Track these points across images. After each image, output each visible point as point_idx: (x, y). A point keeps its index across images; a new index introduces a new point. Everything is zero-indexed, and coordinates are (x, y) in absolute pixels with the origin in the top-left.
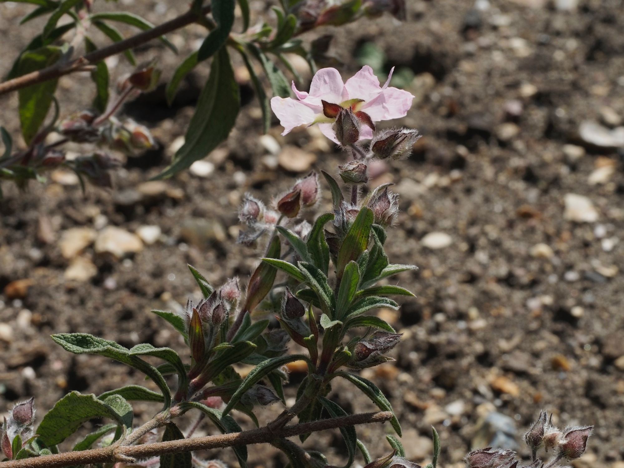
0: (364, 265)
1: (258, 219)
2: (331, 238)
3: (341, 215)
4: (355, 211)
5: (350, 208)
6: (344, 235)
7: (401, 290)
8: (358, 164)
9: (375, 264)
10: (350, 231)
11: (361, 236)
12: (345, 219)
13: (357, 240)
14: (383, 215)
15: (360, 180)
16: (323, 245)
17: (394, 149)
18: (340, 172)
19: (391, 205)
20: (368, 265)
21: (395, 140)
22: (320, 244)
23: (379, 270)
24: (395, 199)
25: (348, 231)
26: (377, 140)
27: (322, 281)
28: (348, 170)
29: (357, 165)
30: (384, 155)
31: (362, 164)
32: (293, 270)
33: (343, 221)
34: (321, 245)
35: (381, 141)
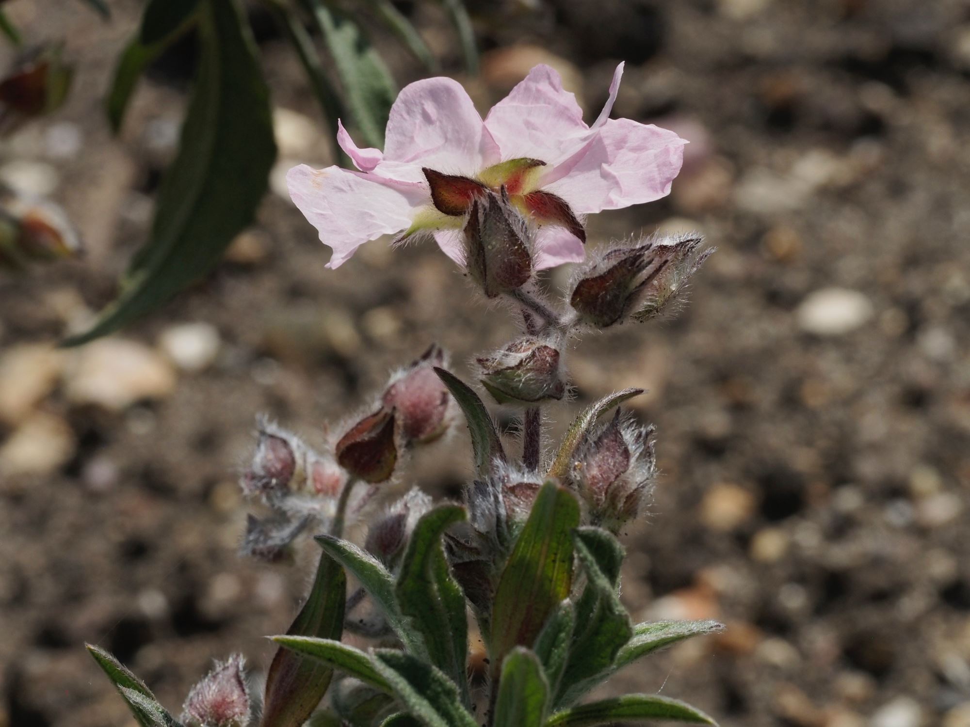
0: (563, 641)
1: (294, 486)
2: (471, 562)
3: (492, 499)
4: (529, 486)
5: (515, 478)
6: (502, 556)
7: (672, 707)
8: (534, 347)
9: (597, 632)
10: (517, 546)
11: (549, 560)
12: (503, 512)
13: (539, 572)
14: (610, 491)
15: (541, 394)
16: (445, 590)
17: (632, 298)
18: (480, 374)
19: (633, 460)
20: (574, 642)
21: (635, 274)
22: (435, 587)
23: (609, 650)
24: (645, 444)
25: (512, 546)
26: (582, 277)
27: (444, 699)
28: (504, 367)
29: (530, 352)
30: (606, 319)
31: (546, 347)
32: (365, 666)
33: (498, 517)
34: (439, 590)
35: (594, 280)
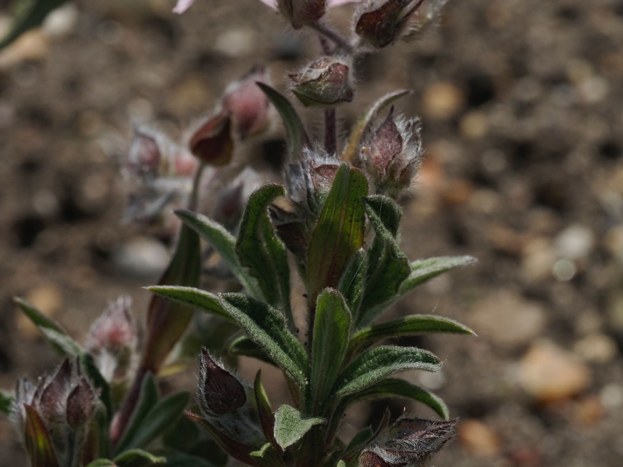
0: (360, 279)
1: (161, 170)
2: (290, 224)
3: (303, 177)
4: (330, 167)
5: (319, 161)
6: (313, 219)
7: (443, 323)
8: (330, 64)
9: (384, 271)
10: (323, 212)
11: (347, 221)
12: (311, 186)
13: (340, 230)
14: (389, 167)
15: (336, 98)
16: (272, 246)
17: (400, 25)
18: (292, 86)
19: (405, 144)
20: (368, 279)
21: (401, 8)
22: (265, 244)
23: (394, 283)
24: (413, 131)
25: (320, 212)
26: (363, 11)
27: (275, 327)
28: (308, 80)
29: (327, 68)
30: (382, 41)
31: (338, 64)
32: (216, 305)
33: (308, 191)
34: (267, 246)
35: (372, 13)
